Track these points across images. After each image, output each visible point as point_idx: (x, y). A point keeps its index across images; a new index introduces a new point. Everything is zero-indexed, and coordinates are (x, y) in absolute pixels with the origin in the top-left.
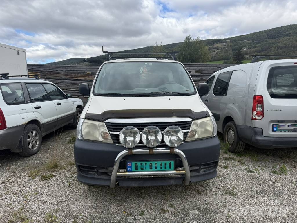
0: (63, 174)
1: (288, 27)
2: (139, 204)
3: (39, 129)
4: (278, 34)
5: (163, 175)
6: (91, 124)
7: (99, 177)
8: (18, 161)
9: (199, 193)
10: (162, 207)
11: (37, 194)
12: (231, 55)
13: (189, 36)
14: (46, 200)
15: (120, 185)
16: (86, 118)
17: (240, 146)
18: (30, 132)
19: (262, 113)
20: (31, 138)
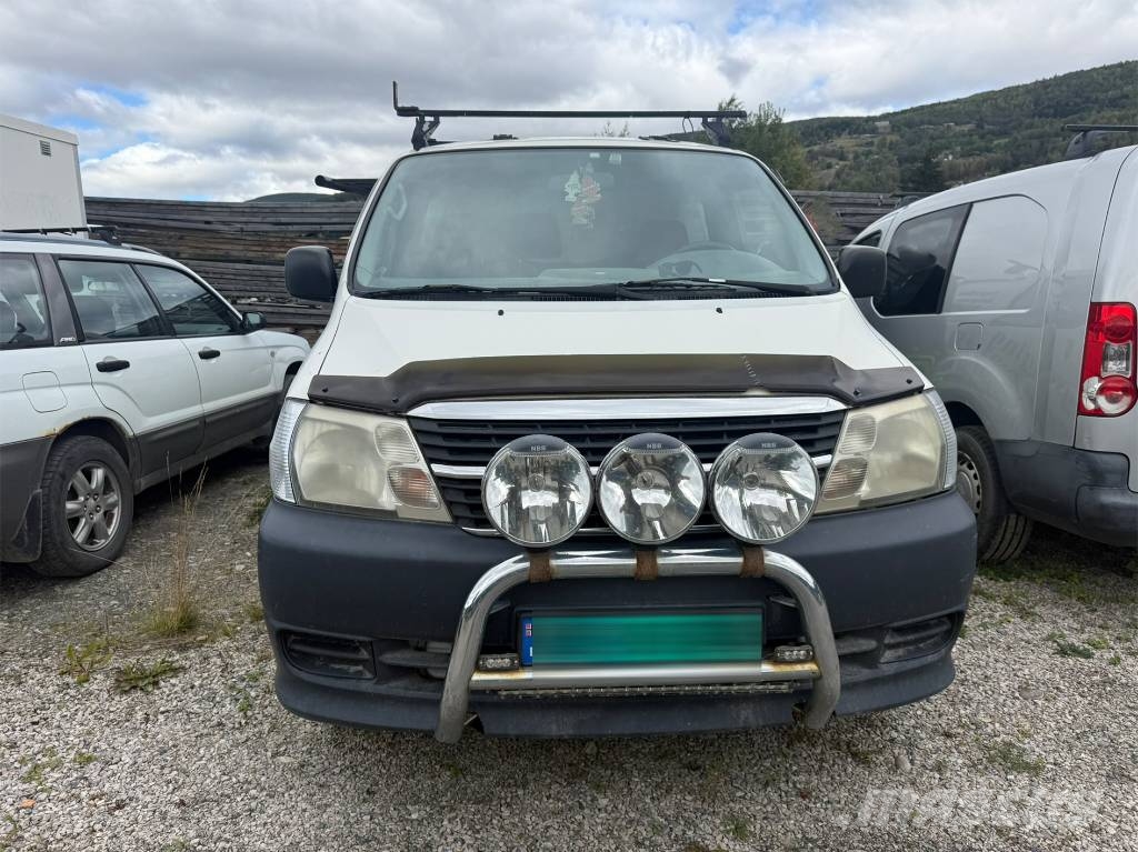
0: (219, 661)
1: (1119, 69)
2: (579, 817)
3: (118, 457)
4: (1078, 100)
5: (702, 685)
6: (339, 428)
7: (383, 689)
8: (27, 602)
9: (861, 759)
10: (690, 833)
11: (89, 760)
12: (894, 180)
13: (732, 100)
14: (131, 793)
15: (485, 729)
16: (313, 399)
17: (1008, 536)
18: (80, 474)
19: (1128, 384)
20: (82, 499)
